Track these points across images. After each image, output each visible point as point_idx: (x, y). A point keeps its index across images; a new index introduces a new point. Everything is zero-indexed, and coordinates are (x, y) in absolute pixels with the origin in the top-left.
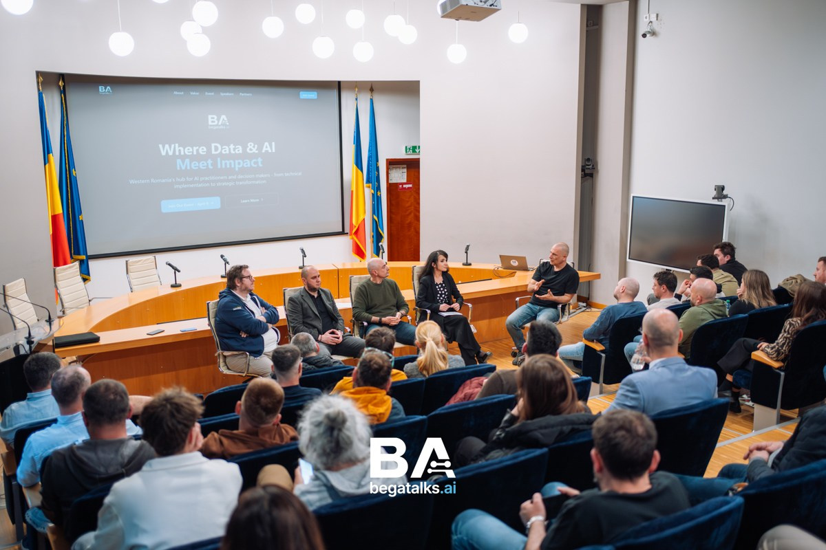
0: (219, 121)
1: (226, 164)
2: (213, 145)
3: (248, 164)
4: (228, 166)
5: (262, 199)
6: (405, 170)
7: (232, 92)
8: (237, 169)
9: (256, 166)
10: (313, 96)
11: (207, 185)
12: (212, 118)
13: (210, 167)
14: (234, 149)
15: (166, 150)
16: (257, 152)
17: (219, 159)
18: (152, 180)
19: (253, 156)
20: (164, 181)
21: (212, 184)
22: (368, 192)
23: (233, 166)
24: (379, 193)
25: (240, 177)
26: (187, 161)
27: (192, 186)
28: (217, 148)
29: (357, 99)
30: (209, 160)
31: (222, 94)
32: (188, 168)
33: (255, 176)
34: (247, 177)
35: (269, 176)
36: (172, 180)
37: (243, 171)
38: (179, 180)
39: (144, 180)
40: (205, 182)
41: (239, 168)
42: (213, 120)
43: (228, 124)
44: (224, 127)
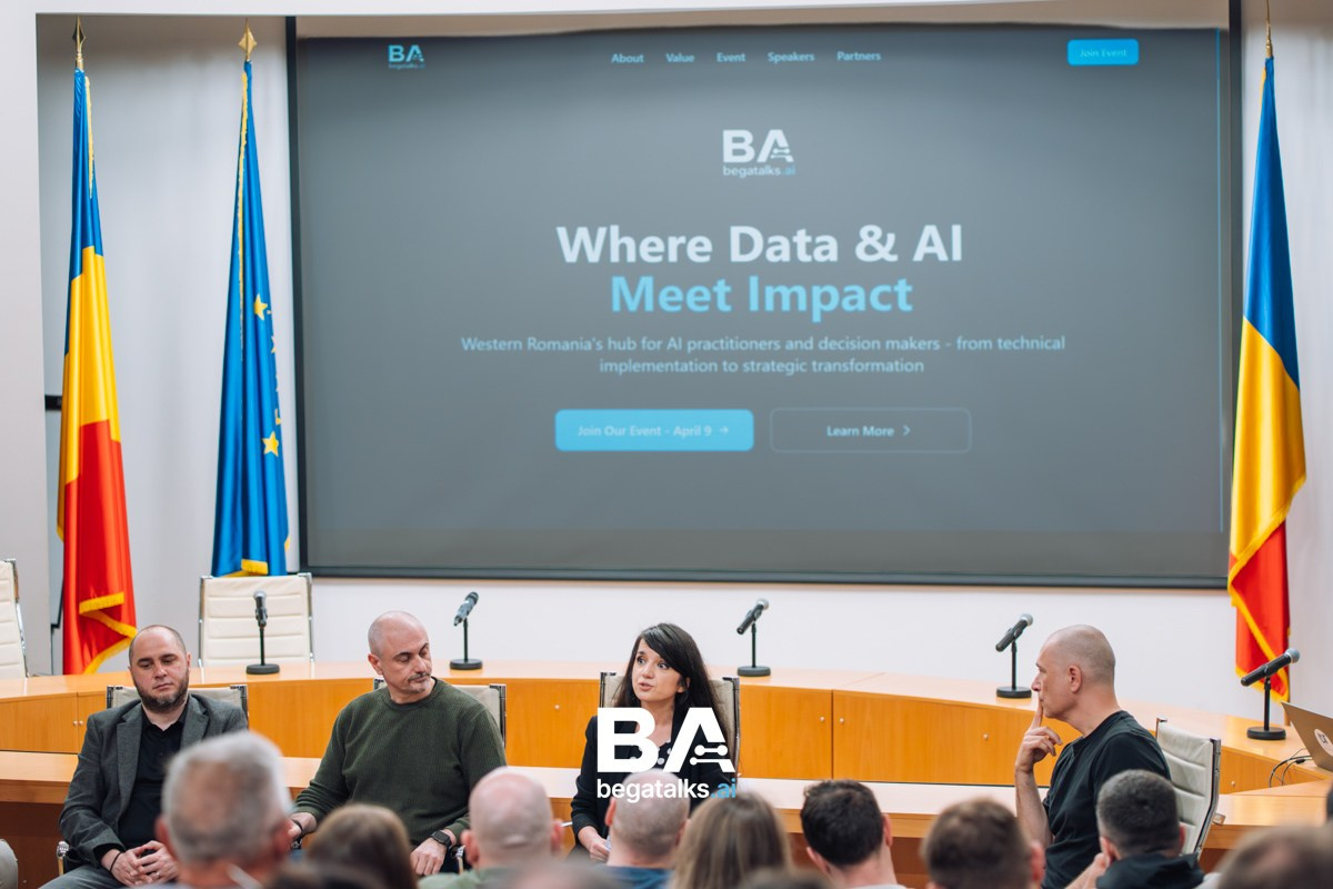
0: (758, 153)
1: (778, 297)
2: (736, 232)
3: (857, 299)
4: (786, 306)
5: (907, 430)
8: (817, 318)
9: (887, 308)
10: (1127, 53)
11: (711, 366)
12: (736, 140)
13: (723, 306)
14: (810, 248)
16: (894, 258)
17: (754, 281)
18: (532, 343)
19: (873, 274)
20: (567, 346)
21: (729, 367)
23: (802, 306)
25: (828, 344)
26: (646, 282)
27: (658, 367)
28: (748, 243)
30: (721, 283)
31: (776, 59)
32: (649, 307)
33: (883, 345)
34: (852, 345)
35: (937, 347)
36: (594, 345)
37: (839, 323)
38: (617, 346)
39: (507, 340)
40: (701, 356)
41: (823, 313)
42: (738, 146)
43: (789, 159)
44: (778, 171)
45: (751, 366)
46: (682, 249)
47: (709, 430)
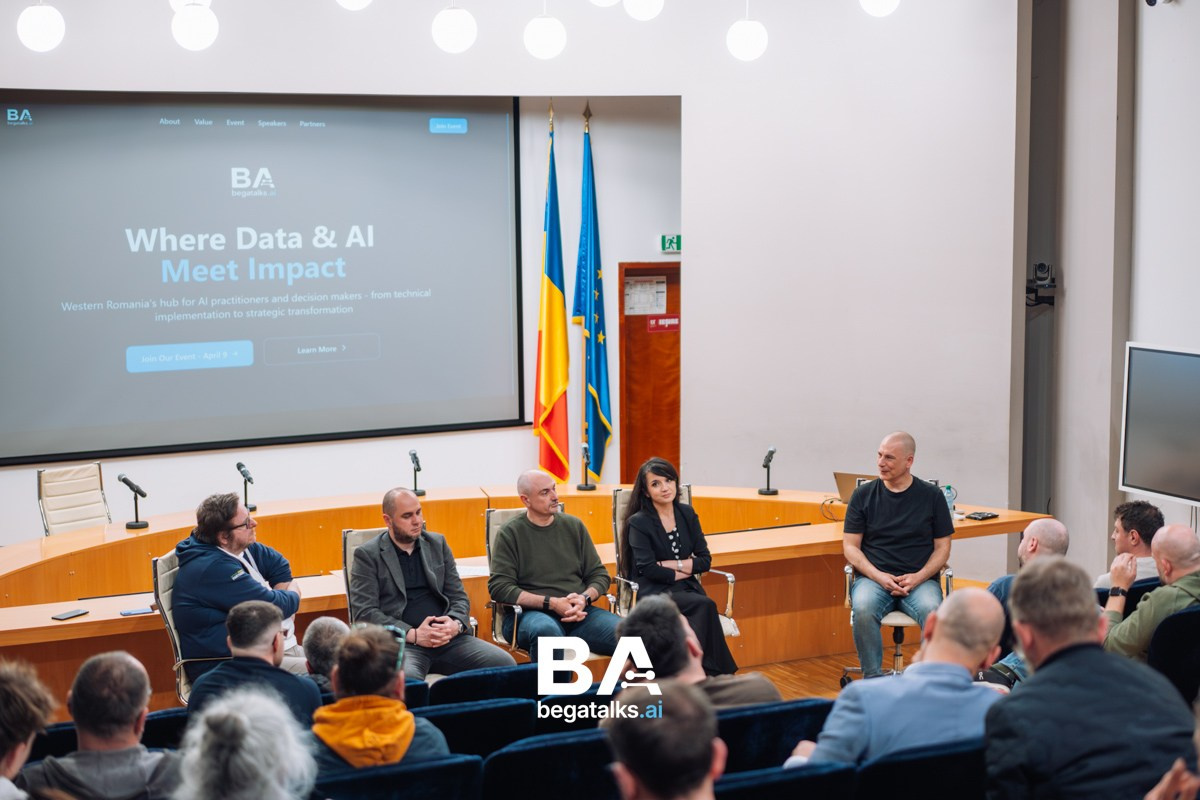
0: (252, 183)
1: (267, 271)
2: (240, 231)
3: (314, 271)
4: (272, 276)
5: (344, 348)
6: (663, 288)
7: (283, 120)
8: (290, 283)
9: (332, 275)
10: (459, 126)
11: (226, 315)
12: (239, 174)
13: (233, 277)
14: (286, 240)
15: (139, 240)
16: (335, 246)
17: (252, 261)
18: (110, 304)
19: (325, 255)
20: (133, 305)
21: (237, 314)
22: (577, 334)
23: (281, 276)
24: (601, 338)
25: (297, 298)
26: (184, 264)
27: (193, 317)
28: (248, 238)
29: (552, 135)
30: (232, 262)
31: (262, 124)
32: (186, 279)
33: (329, 298)
34: (312, 298)
35: (360, 298)
36: (151, 305)
37: (303, 286)
38: (166, 304)
39: (93, 303)
40: (220, 308)
41: (294, 280)
42: (241, 178)
43: (272, 186)
44: (265, 193)
45: (251, 314)
46: (207, 242)
47: (225, 354)
